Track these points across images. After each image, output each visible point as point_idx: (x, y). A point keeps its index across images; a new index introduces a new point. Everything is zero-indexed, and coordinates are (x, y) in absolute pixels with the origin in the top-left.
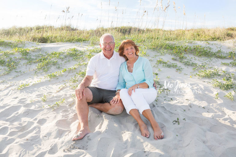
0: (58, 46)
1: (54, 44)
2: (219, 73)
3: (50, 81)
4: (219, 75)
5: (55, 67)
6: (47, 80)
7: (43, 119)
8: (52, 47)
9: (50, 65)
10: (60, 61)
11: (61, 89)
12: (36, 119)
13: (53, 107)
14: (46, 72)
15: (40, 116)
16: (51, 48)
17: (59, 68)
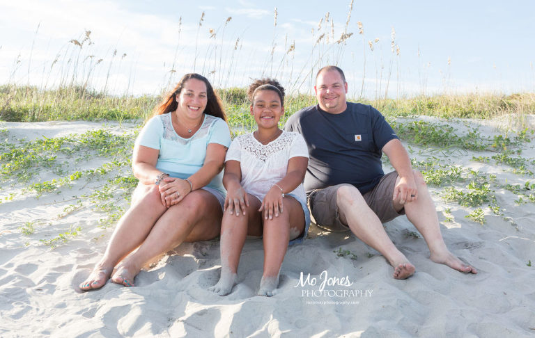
0: (55, 127)
1: (41, 125)
2: (462, 177)
3: (37, 198)
4: (462, 180)
5: (50, 171)
6: (29, 196)
7: (28, 265)
8: (38, 130)
9: (35, 168)
10: (62, 159)
11: (70, 214)
12: (10, 265)
13: (51, 244)
14: (25, 181)
15: (19, 260)
16: (37, 132)
17: (60, 173)
